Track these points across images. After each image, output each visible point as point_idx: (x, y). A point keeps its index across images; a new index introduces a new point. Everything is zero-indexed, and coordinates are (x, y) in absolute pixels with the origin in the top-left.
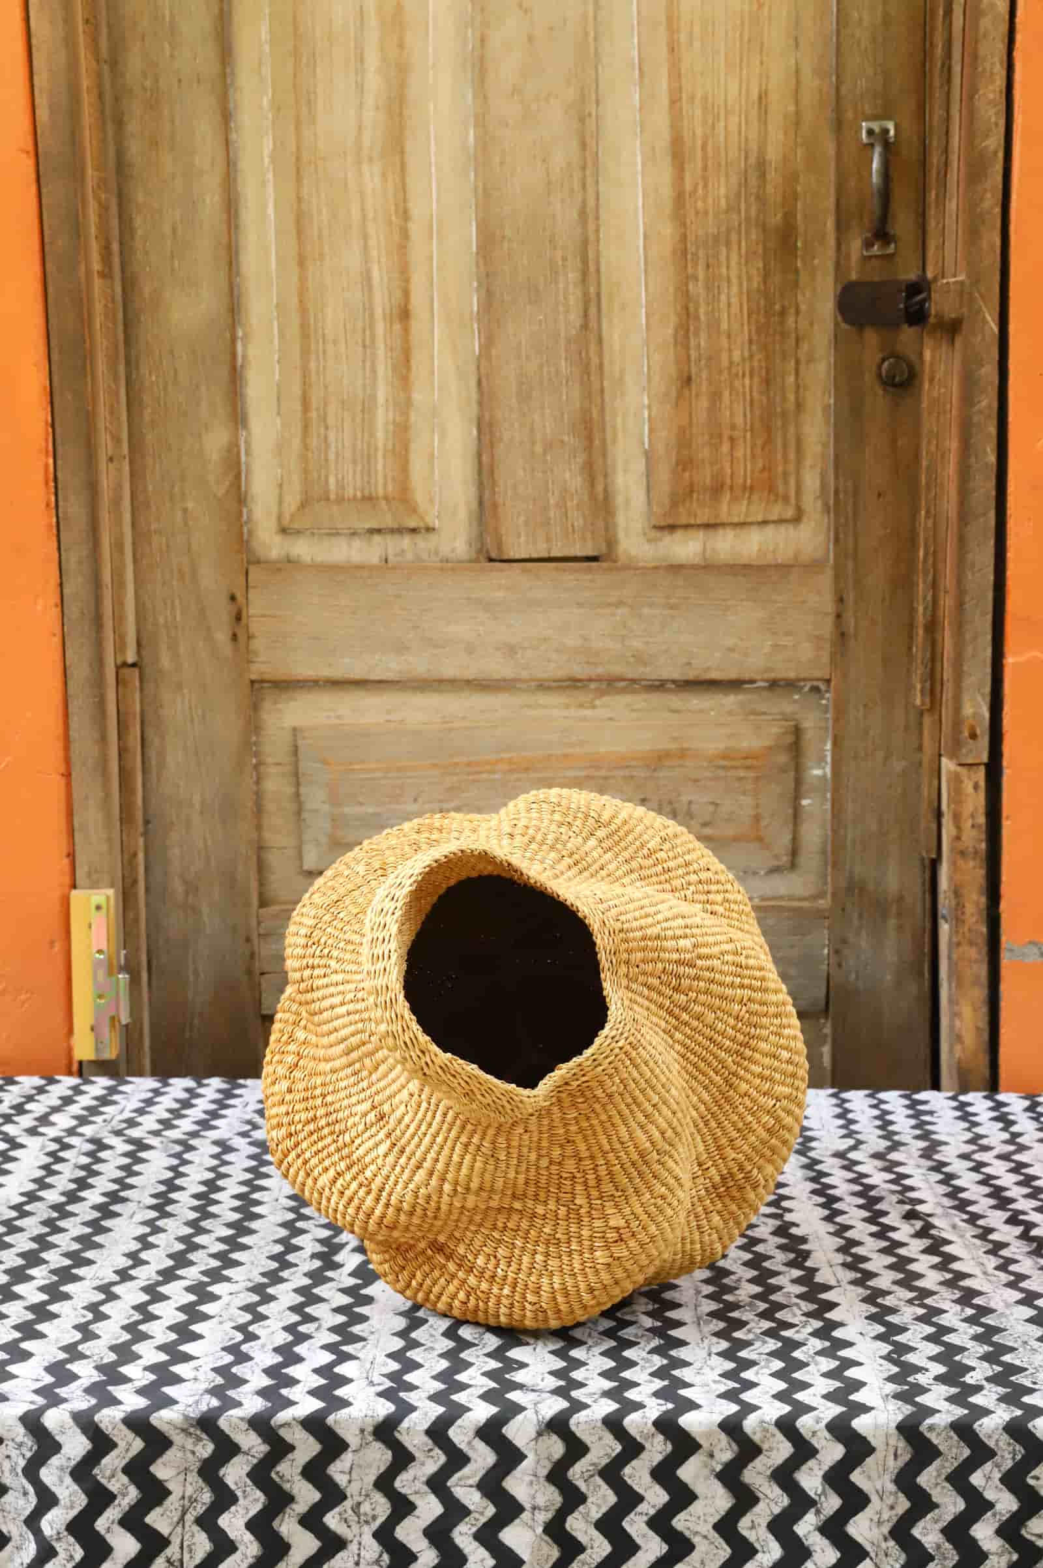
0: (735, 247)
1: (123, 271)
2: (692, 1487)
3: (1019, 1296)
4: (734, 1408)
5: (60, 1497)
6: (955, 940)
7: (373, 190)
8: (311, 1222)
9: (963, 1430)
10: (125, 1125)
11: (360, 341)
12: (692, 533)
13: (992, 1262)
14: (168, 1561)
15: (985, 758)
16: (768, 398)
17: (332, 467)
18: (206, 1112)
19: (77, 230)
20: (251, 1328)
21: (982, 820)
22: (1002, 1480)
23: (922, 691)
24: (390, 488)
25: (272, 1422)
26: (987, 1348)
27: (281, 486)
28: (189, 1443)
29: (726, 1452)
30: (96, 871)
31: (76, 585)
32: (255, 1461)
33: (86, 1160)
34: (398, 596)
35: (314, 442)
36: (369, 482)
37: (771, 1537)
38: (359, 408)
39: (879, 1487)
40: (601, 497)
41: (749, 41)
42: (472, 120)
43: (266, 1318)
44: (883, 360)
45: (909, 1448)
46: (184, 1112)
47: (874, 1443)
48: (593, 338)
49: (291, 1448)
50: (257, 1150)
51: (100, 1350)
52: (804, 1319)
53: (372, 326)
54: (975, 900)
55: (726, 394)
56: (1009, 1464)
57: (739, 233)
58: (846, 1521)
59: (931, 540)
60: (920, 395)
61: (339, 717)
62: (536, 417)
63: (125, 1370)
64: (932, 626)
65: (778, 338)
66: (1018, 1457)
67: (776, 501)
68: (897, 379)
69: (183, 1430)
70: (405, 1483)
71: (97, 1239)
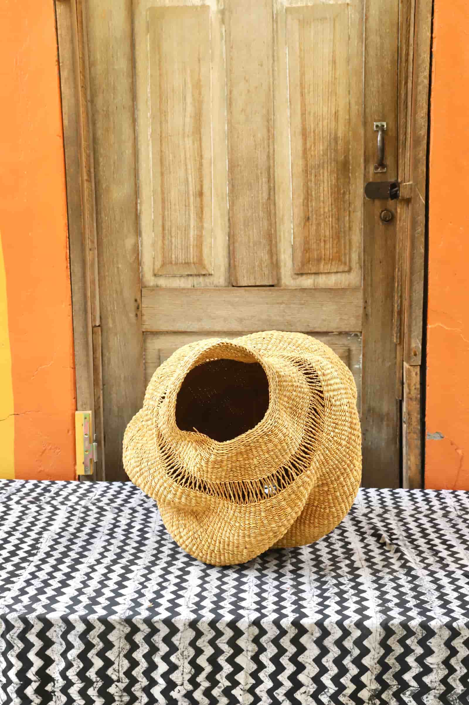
0: (326, 168)
1: (95, 178)
2: (305, 645)
3: (428, 572)
4: (320, 617)
5: (75, 645)
6: (408, 431)
7: (189, 147)
8: (167, 541)
9: (404, 625)
10: (96, 501)
11: (184, 203)
12: (309, 276)
13: (418, 559)
14: (114, 669)
15: (420, 363)
16: (338, 226)
17: (173, 252)
18: (126, 496)
19: (78, 165)
20: (145, 584)
21: (418, 386)
22: (418, 643)
23: (396, 337)
24: (195, 259)
25: (152, 621)
26: (415, 593)
27: (154, 258)
28: (121, 628)
29: (317, 633)
30: (85, 404)
31: (77, 297)
32: (145, 634)
33: (82, 515)
34: (198, 300)
35: (166, 242)
36: (187, 257)
37: (334, 665)
38: (184, 229)
39: (374, 646)
40: (275, 263)
41: (331, 92)
42: (226, 122)
43: (150, 580)
44: (382, 211)
45: (384, 632)
46: (118, 496)
47: (372, 630)
48: (272, 203)
49: (159, 631)
50: (146, 512)
51: (90, 591)
52: (348, 582)
53: (188, 198)
54: (416, 416)
55: (323, 224)
56: (420, 637)
57: (328, 164)
58: (362, 658)
59: (400, 280)
60: (396, 224)
61: (175, 345)
62: (251, 233)
63: (99, 599)
64: (400, 313)
65: (342, 203)
66: (424, 635)
67: (341, 264)
68: (387, 219)
69: (120, 623)
70: (200, 643)
71: (88, 547)
